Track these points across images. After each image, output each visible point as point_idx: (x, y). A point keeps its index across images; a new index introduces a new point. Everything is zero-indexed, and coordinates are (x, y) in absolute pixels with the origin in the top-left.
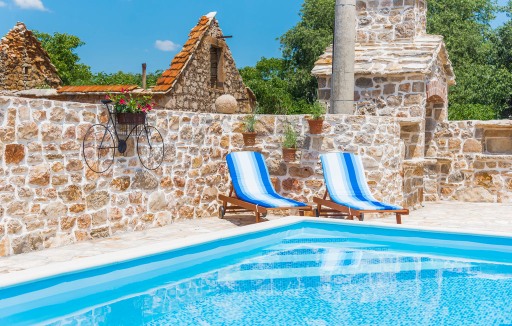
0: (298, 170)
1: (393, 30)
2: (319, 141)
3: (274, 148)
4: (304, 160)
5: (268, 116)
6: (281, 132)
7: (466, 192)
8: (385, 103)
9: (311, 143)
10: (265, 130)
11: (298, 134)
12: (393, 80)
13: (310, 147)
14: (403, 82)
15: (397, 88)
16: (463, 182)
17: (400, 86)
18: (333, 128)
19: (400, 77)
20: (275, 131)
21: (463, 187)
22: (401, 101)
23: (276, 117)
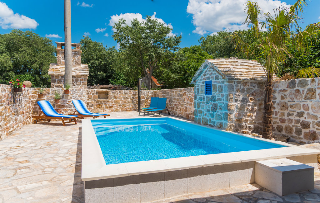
0: (60, 106)
1: (74, 62)
2: (67, 97)
3: (50, 99)
4: (62, 103)
5: (47, 88)
6: (53, 94)
7: (94, 110)
8: (76, 84)
9: (64, 97)
10: (46, 93)
11: (59, 94)
12: (78, 77)
13: (64, 98)
14: (81, 78)
15: (79, 80)
16: (93, 107)
17: (80, 79)
18: (72, 92)
19: (80, 77)
20: (50, 93)
21: (93, 108)
22: (81, 84)
23: (50, 89)
